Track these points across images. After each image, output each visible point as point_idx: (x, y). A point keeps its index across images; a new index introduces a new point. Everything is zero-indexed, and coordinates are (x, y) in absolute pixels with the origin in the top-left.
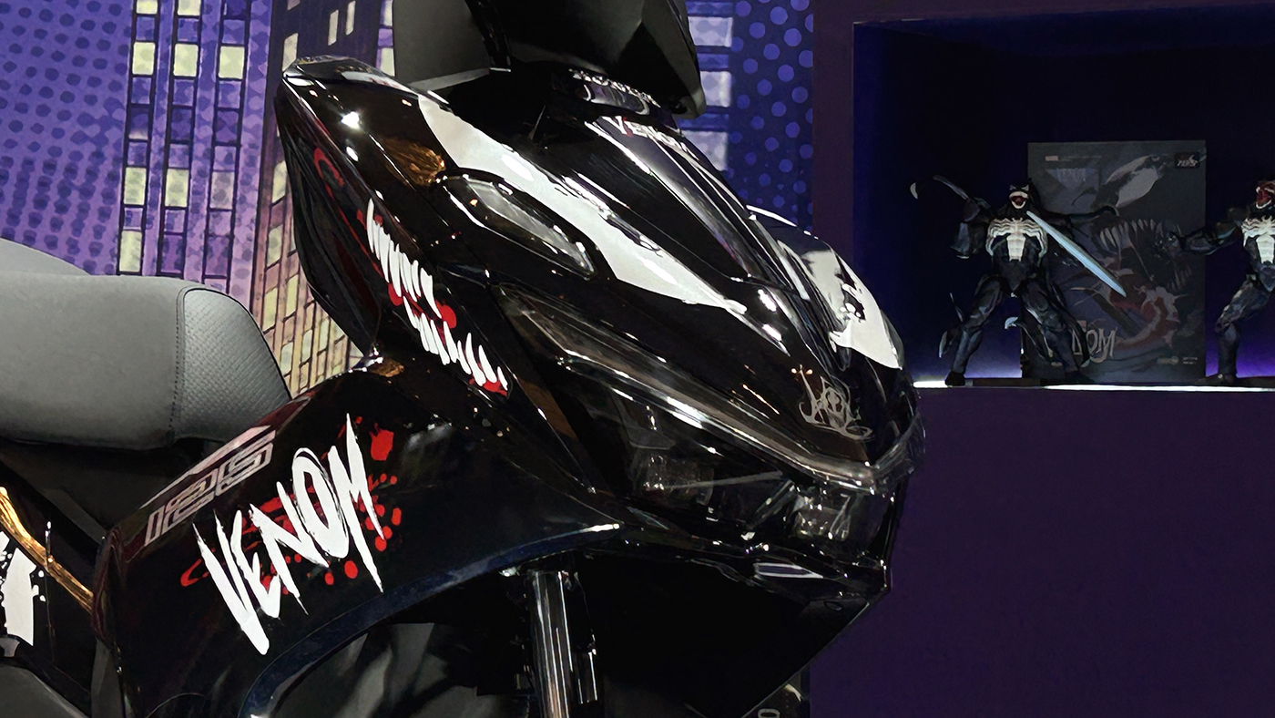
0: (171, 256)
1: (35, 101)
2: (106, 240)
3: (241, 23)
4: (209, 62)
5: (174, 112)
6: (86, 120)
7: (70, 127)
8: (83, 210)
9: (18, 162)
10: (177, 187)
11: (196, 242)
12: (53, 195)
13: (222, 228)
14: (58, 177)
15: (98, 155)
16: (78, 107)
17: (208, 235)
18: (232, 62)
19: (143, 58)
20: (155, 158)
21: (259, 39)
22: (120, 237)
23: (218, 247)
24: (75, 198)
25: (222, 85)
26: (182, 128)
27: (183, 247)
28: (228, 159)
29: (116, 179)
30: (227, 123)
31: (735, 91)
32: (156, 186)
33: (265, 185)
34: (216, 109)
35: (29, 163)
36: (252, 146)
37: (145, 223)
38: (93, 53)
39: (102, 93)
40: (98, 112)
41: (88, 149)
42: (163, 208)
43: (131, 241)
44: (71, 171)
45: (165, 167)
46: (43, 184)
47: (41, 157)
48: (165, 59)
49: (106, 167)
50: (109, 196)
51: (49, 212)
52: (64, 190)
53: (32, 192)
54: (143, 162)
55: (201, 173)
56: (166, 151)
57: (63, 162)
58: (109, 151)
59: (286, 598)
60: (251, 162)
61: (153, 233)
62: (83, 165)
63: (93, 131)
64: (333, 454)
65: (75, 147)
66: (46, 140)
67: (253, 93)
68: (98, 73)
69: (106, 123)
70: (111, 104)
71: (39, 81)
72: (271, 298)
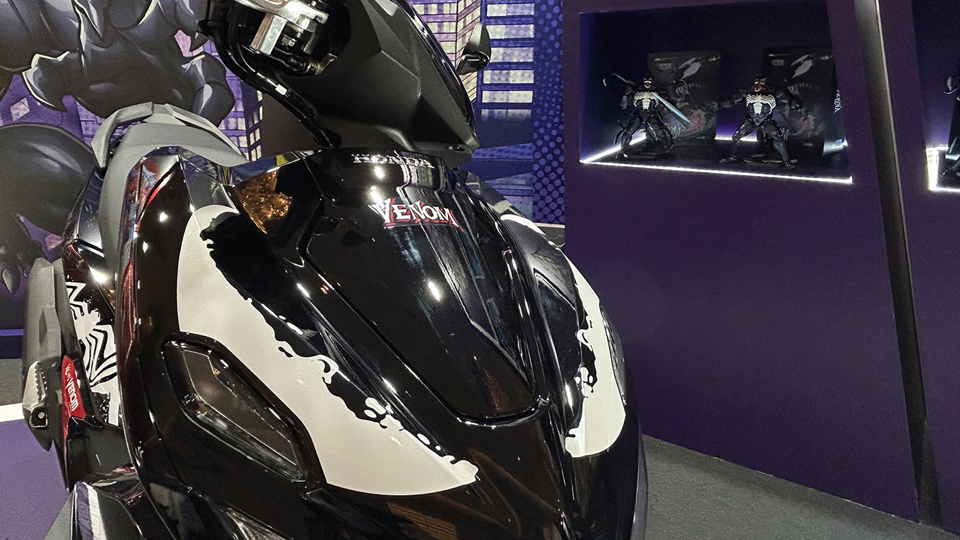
31: (536, 32)
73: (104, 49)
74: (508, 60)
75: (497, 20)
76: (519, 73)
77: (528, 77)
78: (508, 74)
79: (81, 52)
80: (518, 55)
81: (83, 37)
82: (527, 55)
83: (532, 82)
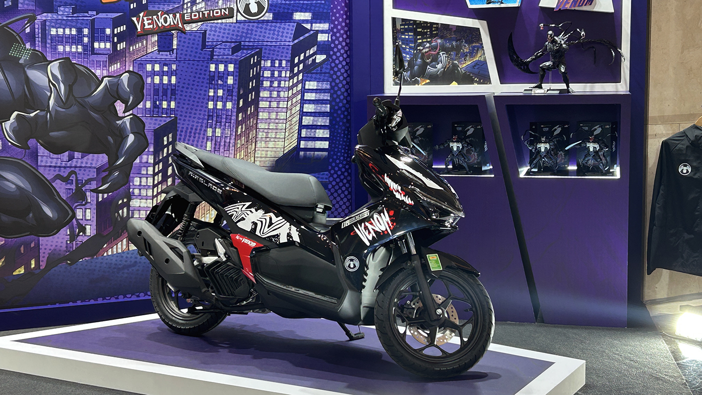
0: (217, 147)
1: (188, 115)
2: (204, 144)
3: (231, 97)
4: (224, 105)
5: (217, 116)
6: (199, 118)
7: (196, 120)
8: (199, 138)
9: (185, 128)
10: (218, 132)
11: (222, 144)
12: (192, 134)
13: (228, 140)
14: (193, 131)
15: (202, 126)
16: (197, 116)
17: (225, 142)
18: (229, 105)
19: (211, 105)
20: (214, 126)
21: (235, 100)
22: (206, 143)
23: (227, 144)
24: (197, 135)
25: (227, 110)
26: (219, 120)
27: (220, 144)
28: (228, 126)
29: (206, 131)
30: (228, 119)
32: (214, 132)
33: (237, 131)
34: (226, 115)
35: (187, 128)
36: (234, 123)
37: (212, 140)
38: (200, 104)
39: (202, 113)
40: (202, 116)
41: (200, 124)
42: (216, 137)
43: (209, 144)
44: (196, 129)
45: (216, 128)
46: (190, 132)
47: (190, 127)
48: (215, 105)
49: (203, 129)
50: (204, 135)
51: (192, 138)
52: (195, 134)
53: (188, 134)
54: (211, 127)
55: (223, 129)
56: (216, 124)
57: (194, 128)
58: (204, 125)
59: (373, 237)
60: (233, 126)
61: (214, 142)
62: (199, 128)
63: (200, 121)
64: (382, 214)
65: (197, 124)
66: (191, 123)
67: (234, 112)
68: (201, 108)
69: (203, 119)
70: (204, 115)
71: (189, 110)
72: (238, 154)
73: (64, 110)
74: (315, 123)
75: (310, 102)
76: (321, 131)
77: (326, 134)
78: (315, 131)
79: (48, 111)
80: (321, 121)
81: (52, 102)
82: (326, 121)
83: (328, 136)
